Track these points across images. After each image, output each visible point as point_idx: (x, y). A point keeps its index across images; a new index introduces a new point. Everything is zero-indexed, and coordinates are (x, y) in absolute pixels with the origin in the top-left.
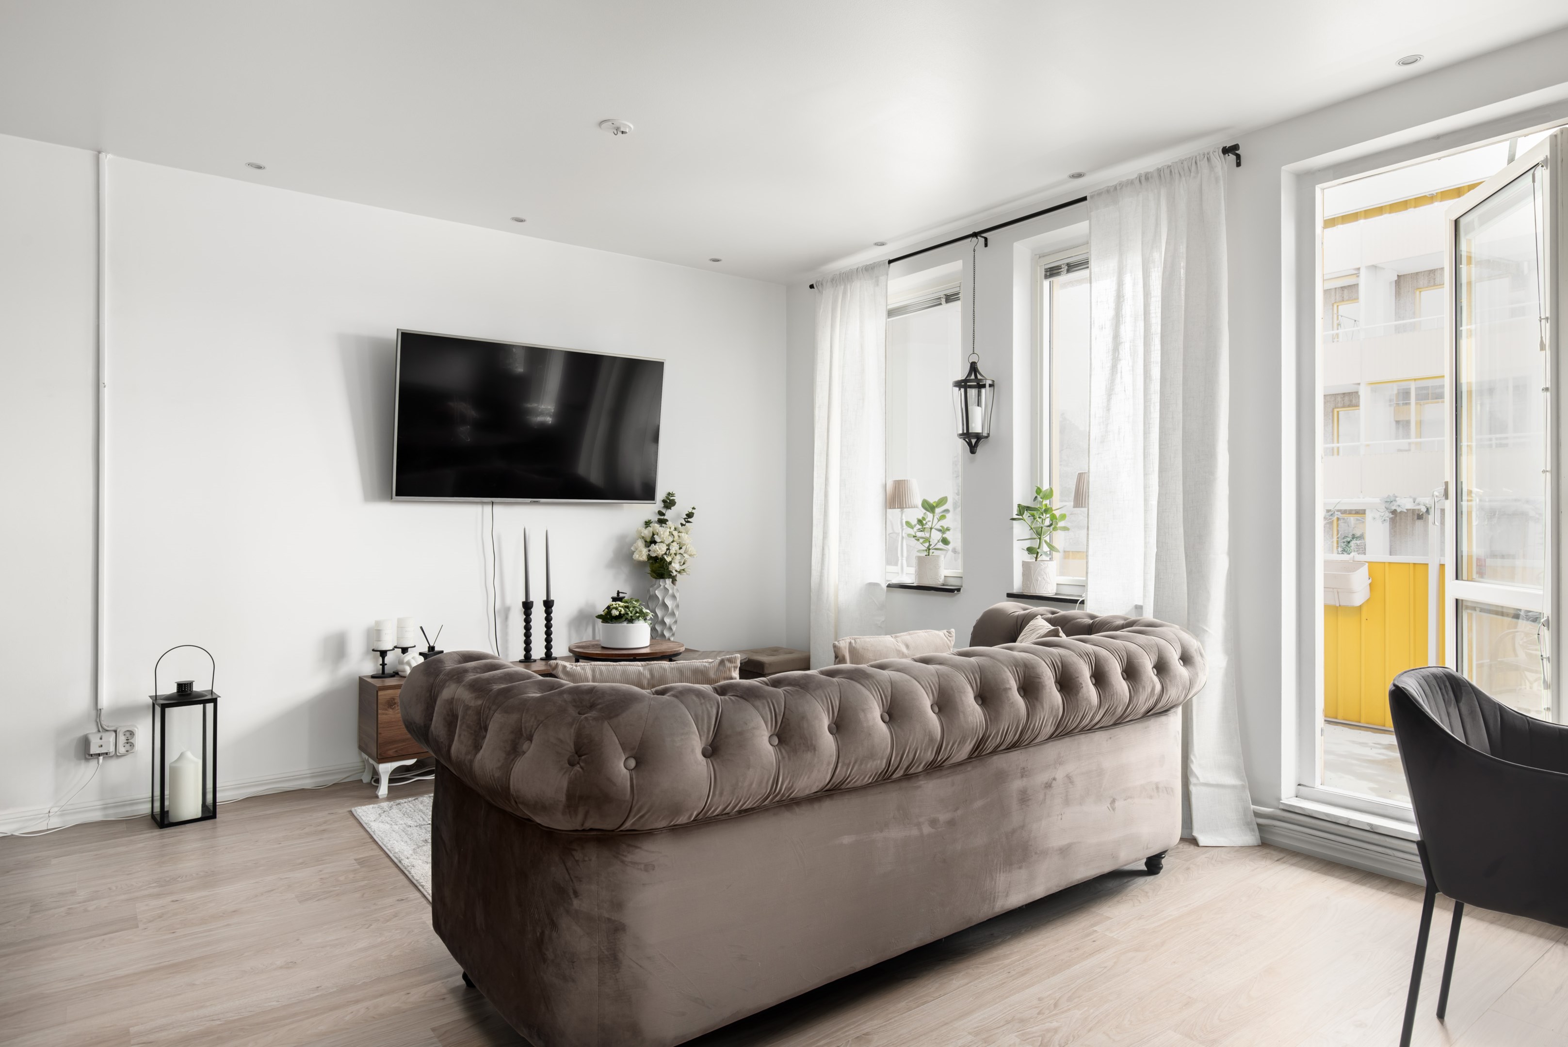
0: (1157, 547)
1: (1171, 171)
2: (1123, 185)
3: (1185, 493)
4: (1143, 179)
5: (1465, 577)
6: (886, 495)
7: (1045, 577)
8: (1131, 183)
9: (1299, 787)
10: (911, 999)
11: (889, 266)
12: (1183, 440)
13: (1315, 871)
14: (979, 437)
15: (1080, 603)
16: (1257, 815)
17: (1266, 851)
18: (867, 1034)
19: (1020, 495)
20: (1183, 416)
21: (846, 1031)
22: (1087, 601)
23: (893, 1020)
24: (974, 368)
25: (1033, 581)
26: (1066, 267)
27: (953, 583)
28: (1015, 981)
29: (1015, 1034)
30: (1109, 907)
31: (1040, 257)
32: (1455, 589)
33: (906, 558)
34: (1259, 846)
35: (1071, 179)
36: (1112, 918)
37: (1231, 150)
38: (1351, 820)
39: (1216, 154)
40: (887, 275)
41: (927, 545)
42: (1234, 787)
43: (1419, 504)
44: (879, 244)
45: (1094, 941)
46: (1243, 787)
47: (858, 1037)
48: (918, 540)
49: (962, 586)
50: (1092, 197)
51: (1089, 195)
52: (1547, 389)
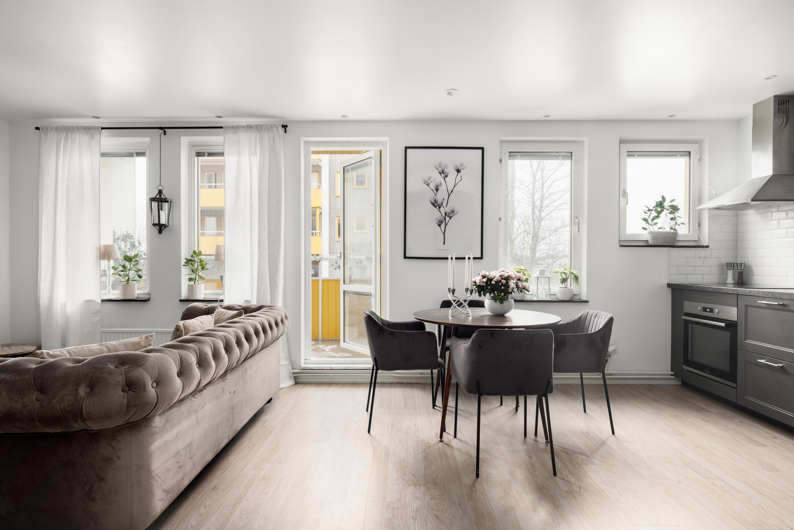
0: (258, 276)
1: (261, 127)
2: (240, 127)
3: (269, 255)
4: (249, 127)
5: (346, 284)
6: (100, 253)
7: (200, 291)
8: (244, 127)
9: (305, 360)
10: (221, 469)
11: (102, 130)
12: (268, 234)
13: (316, 387)
14: (165, 226)
15: (219, 301)
16: (294, 373)
17: (297, 386)
18: (215, 486)
19: (185, 254)
20: (268, 225)
21: (206, 489)
22: (225, 300)
23: (220, 478)
24: (160, 192)
25: (195, 293)
26: (207, 154)
27: (146, 297)
28: (253, 449)
29: (268, 463)
30: (264, 417)
31: (193, 146)
32: (343, 287)
33: (112, 285)
34: (295, 384)
35: (216, 117)
36: (268, 420)
37: (285, 127)
38: (324, 367)
39: (280, 126)
40: (100, 135)
41: (127, 278)
42: (286, 365)
43: (316, 259)
44: (95, 117)
45: (268, 428)
46: (289, 364)
47: (212, 489)
48: (121, 276)
49: (150, 298)
50: (225, 128)
51: (224, 126)
52: (373, 226)
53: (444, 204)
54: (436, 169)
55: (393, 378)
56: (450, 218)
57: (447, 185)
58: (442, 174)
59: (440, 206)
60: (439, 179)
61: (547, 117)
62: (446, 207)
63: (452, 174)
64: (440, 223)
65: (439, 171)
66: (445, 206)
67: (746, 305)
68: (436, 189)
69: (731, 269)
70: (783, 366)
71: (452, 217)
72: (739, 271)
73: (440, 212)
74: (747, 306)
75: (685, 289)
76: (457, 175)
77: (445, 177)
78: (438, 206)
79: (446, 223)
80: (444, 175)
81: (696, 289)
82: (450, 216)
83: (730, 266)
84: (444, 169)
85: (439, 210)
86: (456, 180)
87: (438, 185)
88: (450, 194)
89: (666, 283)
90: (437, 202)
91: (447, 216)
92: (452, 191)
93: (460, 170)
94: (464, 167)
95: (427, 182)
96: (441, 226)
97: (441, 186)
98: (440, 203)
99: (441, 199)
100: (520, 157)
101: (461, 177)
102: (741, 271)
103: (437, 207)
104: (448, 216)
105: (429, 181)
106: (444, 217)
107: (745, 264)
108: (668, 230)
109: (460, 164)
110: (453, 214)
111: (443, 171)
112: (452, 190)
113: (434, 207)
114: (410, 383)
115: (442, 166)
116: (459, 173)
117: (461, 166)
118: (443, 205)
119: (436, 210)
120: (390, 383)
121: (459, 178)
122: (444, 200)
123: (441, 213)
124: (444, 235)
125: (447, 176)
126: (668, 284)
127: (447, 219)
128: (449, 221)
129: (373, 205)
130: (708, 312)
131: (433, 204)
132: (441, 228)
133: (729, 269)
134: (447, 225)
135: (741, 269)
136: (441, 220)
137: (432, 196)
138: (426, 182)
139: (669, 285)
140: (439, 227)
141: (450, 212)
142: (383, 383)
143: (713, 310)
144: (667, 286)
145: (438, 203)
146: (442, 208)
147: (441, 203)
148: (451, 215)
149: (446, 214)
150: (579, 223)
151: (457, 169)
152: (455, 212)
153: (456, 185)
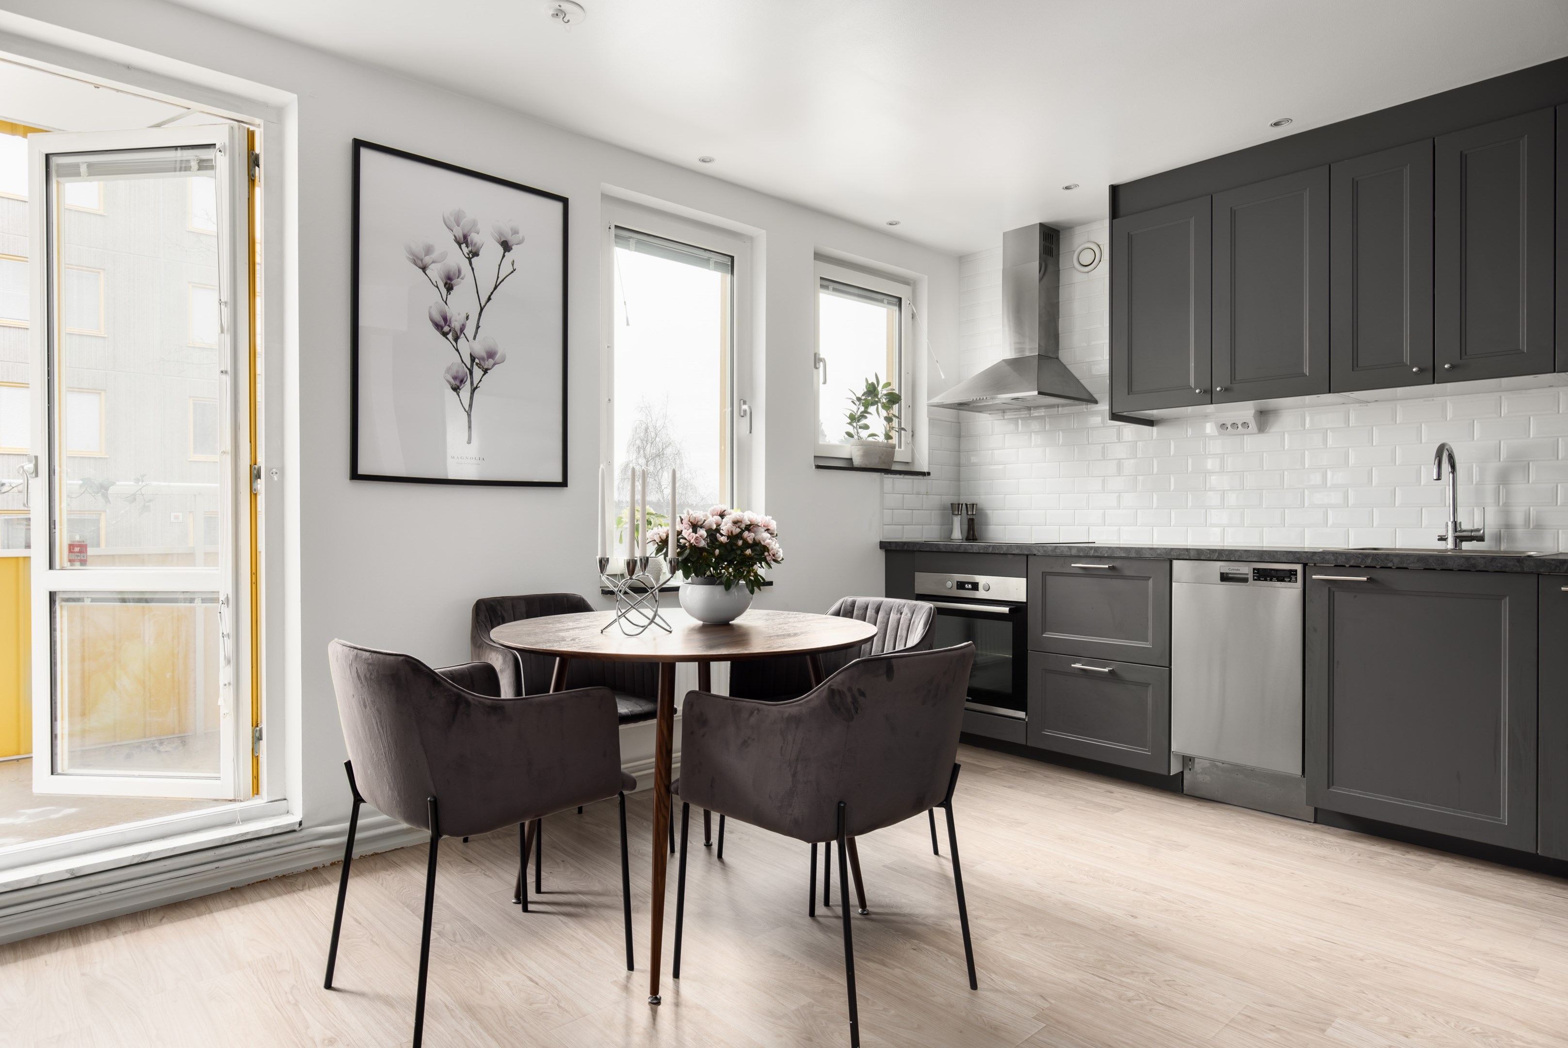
32: (45, 581)
52: (226, 372)
53: (469, 331)
54: (446, 227)
55: (317, 851)
56: (486, 371)
57: (475, 280)
58: (463, 246)
59: (457, 334)
60: (456, 258)
61: (705, 162)
62: (475, 338)
63: (491, 251)
64: (458, 383)
65: (455, 236)
66: (470, 337)
67: (1043, 574)
68: (447, 286)
69: (958, 514)
70: (1113, 669)
71: (490, 369)
72: (969, 517)
73: (457, 350)
74: (1045, 575)
75: (922, 550)
76: (504, 256)
77: (471, 256)
78: (451, 333)
79: (475, 386)
80: (470, 248)
81: (944, 550)
82: (486, 367)
83: (956, 508)
84: (470, 231)
85: (453, 346)
86: (499, 268)
87: (452, 274)
88: (484, 306)
89: (878, 540)
90: (450, 323)
91: (477, 364)
92: (489, 299)
93: (510, 244)
94: (521, 238)
95: (422, 260)
96: (461, 391)
97: (459, 279)
98: (456, 325)
99: (459, 314)
100: (636, 243)
101: (513, 265)
102: (971, 517)
103: (448, 336)
104: (480, 365)
105: (427, 257)
106: (469, 367)
107: (977, 504)
108: (881, 439)
109: (511, 230)
110: (491, 361)
111: (465, 237)
112: (489, 294)
113: (442, 336)
114: (372, 855)
115: (462, 224)
116: (509, 251)
117: (513, 234)
118: (465, 332)
119: (444, 345)
120: (307, 871)
121: (506, 268)
122: (467, 318)
123: (459, 353)
124: (469, 416)
125: (476, 254)
126: (881, 542)
127: (477, 372)
128: (481, 381)
129: (226, 303)
130: (968, 589)
131: (438, 327)
132: (459, 397)
133: (956, 515)
134: (476, 390)
135: (971, 513)
136: (461, 375)
137: (436, 303)
138: (418, 258)
139: (883, 545)
140: (455, 393)
141: (485, 355)
142: (284, 876)
143: (978, 585)
144: (879, 547)
145: (453, 326)
146: (462, 341)
147: (459, 328)
148: (487, 363)
149: (473, 359)
150: (751, 413)
151: (502, 240)
152: (497, 357)
153: (501, 282)
